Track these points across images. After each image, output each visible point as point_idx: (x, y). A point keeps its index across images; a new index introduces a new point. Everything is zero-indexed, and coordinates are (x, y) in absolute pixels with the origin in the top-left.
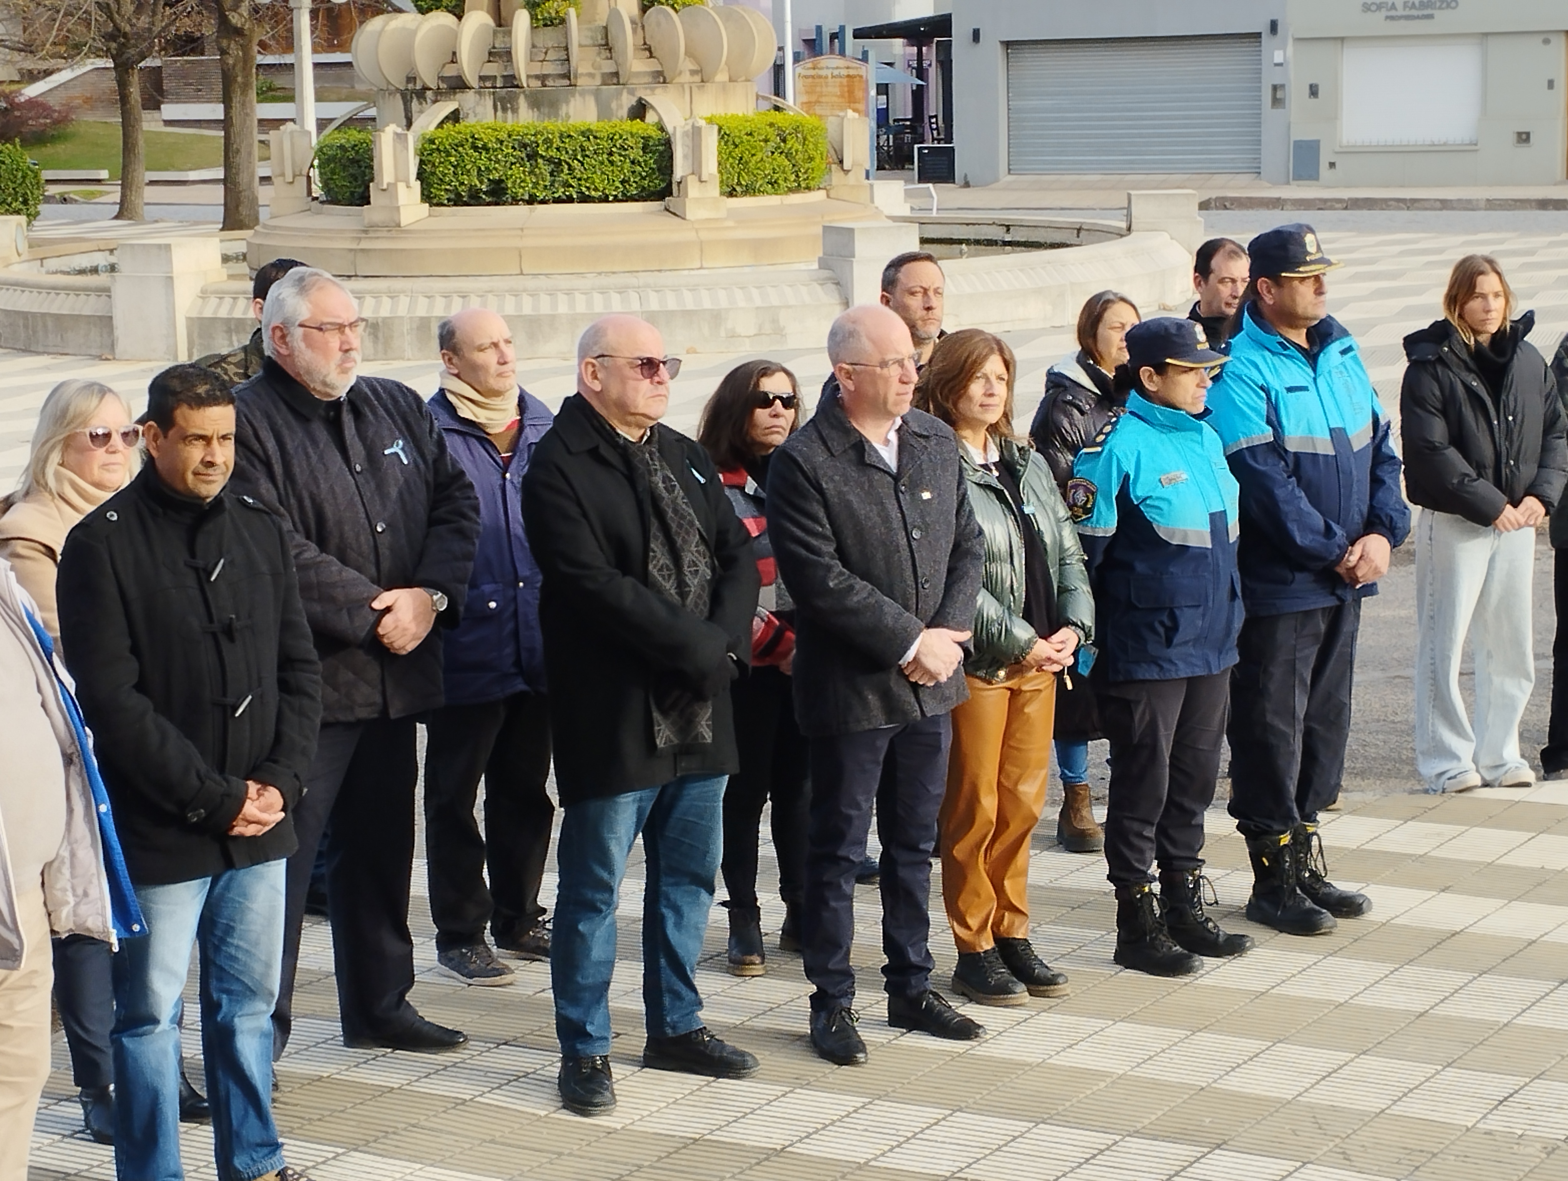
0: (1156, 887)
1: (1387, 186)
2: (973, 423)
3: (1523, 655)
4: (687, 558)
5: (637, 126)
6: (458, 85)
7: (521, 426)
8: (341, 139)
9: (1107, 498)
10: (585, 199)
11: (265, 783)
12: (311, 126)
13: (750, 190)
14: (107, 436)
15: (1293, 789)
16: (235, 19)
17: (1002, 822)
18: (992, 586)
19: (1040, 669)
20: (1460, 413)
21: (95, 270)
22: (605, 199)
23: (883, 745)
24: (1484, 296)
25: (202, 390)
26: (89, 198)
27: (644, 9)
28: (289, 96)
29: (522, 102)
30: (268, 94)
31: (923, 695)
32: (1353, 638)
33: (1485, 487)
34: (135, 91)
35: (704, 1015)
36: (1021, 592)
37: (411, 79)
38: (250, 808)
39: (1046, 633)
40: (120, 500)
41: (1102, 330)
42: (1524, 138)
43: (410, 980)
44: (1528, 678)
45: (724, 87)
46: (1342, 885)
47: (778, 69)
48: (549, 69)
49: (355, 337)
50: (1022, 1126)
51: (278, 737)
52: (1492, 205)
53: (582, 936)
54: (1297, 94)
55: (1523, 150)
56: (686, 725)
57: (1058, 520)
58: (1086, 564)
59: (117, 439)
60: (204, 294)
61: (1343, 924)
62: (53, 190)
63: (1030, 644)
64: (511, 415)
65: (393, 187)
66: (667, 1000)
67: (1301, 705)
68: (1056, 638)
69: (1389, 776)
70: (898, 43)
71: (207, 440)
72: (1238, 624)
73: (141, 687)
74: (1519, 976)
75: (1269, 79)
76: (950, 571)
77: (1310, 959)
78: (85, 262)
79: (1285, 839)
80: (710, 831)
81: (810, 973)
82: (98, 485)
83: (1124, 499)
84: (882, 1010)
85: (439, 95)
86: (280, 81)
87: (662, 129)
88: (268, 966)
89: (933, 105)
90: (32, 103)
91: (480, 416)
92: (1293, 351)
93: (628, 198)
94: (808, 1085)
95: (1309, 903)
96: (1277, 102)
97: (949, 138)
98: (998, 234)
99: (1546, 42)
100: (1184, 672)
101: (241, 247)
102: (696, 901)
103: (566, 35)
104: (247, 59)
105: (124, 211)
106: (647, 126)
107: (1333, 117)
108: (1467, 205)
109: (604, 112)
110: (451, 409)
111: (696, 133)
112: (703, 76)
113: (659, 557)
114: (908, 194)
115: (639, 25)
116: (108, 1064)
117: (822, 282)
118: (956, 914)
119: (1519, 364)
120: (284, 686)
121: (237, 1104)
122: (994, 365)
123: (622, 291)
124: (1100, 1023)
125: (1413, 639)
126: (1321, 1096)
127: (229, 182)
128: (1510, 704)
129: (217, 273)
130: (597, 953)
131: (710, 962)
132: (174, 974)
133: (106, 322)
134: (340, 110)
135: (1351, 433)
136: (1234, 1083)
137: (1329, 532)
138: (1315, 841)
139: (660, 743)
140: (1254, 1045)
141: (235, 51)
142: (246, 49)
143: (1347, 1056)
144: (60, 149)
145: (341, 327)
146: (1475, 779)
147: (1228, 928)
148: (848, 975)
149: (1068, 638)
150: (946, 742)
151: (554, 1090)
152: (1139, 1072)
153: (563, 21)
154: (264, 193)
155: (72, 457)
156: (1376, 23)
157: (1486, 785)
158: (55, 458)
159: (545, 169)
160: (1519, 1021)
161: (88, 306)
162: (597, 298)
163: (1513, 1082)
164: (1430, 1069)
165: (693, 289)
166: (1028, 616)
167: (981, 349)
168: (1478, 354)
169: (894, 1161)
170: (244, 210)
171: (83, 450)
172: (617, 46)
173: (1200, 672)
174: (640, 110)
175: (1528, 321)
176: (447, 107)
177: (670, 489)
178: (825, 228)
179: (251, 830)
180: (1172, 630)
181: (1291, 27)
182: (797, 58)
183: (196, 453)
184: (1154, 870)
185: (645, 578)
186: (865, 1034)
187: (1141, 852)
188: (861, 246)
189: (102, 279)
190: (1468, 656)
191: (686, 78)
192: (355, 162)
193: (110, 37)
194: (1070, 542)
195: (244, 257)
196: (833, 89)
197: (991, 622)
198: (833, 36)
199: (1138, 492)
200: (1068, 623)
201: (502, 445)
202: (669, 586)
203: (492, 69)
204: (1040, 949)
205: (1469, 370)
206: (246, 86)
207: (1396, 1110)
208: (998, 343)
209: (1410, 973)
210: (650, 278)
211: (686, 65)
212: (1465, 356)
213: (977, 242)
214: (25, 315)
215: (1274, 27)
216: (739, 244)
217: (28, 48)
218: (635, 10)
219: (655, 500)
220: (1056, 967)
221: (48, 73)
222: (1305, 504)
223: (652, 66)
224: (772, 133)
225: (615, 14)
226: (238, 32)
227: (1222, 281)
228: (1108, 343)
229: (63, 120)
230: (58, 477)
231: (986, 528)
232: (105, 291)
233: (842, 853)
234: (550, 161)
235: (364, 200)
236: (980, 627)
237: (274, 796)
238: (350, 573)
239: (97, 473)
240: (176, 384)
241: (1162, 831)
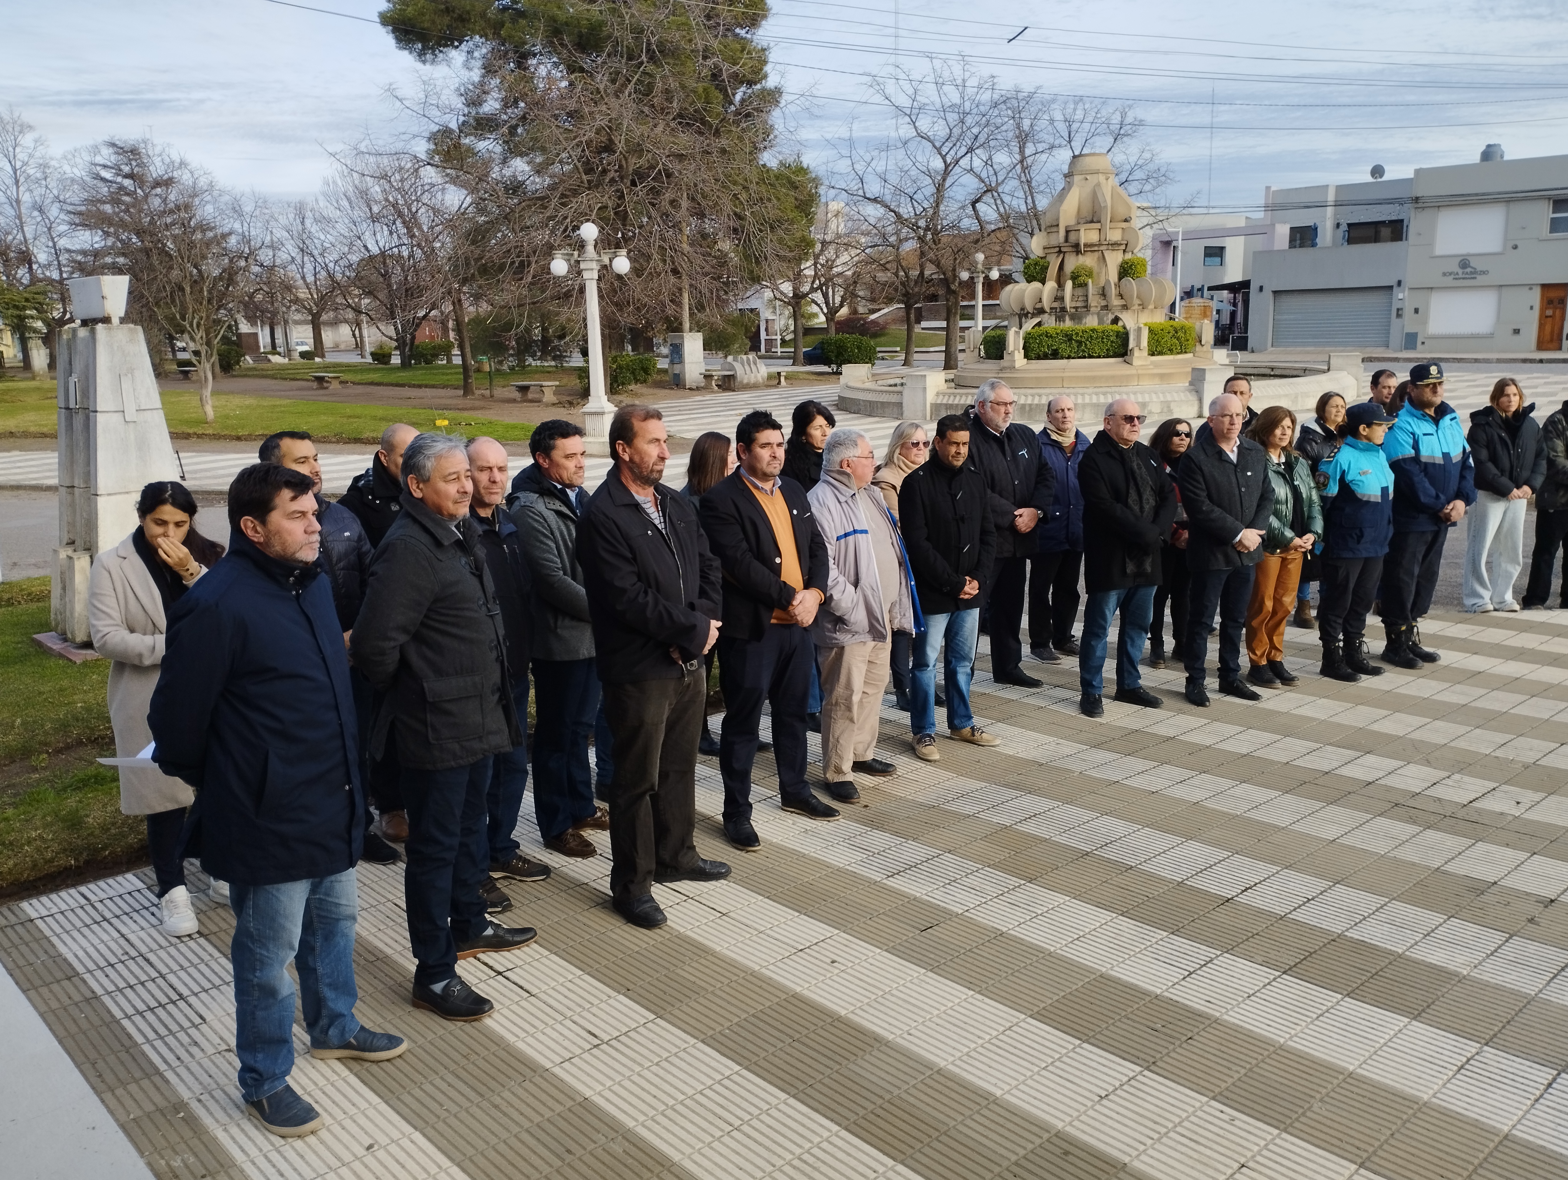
0: (1341, 644)
1: (1448, 352)
2: (1275, 446)
3: (1517, 555)
4: (1145, 497)
5: (1115, 327)
6: (1041, 311)
7: (1076, 443)
8: (993, 333)
9: (1335, 480)
10: (1091, 357)
11: (973, 578)
12: (980, 328)
13: (1161, 353)
14: (918, 443)
15: (1409, 606)
16: (953, 287)
17: (1275, 612)
18: (1277, 514)
19: (1296, 550)
20: (1495, 448)
21: (895, 385)
22: (1099, 357)
23: (1224, 577)
24: (1508, 395)
25: (957, 424)
26: (892, 358)
27: (1120, 279)
28: (972, 318)
29: (1067, 318)
30: (964, 317)
31: (1243, 557)
32: (1443, 544)
33: (1505, 480)
34: (912, 316)
35: (1141, 682)
36: (1290, 517)
37: (1023, 309)
38: (967, 589)
39: (1300, 536)
40: (922, 468)
41: (1327, 408)
42: (1517, 332)
43: (1020, 659)
44: (1519, 564)
45: (1152, 311)
46: (1427, 649)
47: (1173, 305)
48: (1079, 304)
49: (1010, 409)
50: (1279, 737)
51: (979, 560)
52: (1499, 361)
53: (1093, 646)
54: (1408, 312)
55: (1516, 337)
56: (1140, 565)
57: (1310, 488)
58: (1322, 507)
59: (921, 445)
60: (938, 394)
61: (1426, 665)
62: (880, 355)
63: (1292, 539)
64: (1072, 439)
65: (1013, 352)
66: (1126, 675)
67: (1416, 571)
68: (1305, 537)
69: (1447, 604)
70: (1226, 292)
71: (958, 444)
72: (1390, 535)
73: (928, 539)
74: (1512, 692)
75: (1396, 305)
76: (1259, 506)
77: (1412, 678)
78: (892, 382)
79: (1404, 628)
80: (1148, 609)
81: (1187, 669)
82: (913, 462)
83: (1342, 480)
84: (1216, 686)
85: (1034, 315)
86: (967, 312)
87: (1125, 328)
88: (971, 648)
89: (1239, 319)
90: (873, 321)
91: (1060, 439)
92: (1427, 418)
93: (1108, 356)
94: (1184, 713)
95: (1411, 656)
96: (1399, 316)
97: (1246, 332)
98: (1268, 371)
99: (1531, 289)
100: (1365, 555)
101: (952, 376)
102: (1140, 637)
103: (1087, 291)
104: (957, 303)
105: (906, 363)
106: (1118, 327)
107: (1425, 322)
108: (1487, 361)
109: (1101, 322)
110: (1048, 436)
111: (1139, 330)
112: (1143, 306)
113: (1133, 496)
114: (1228, 356)
115: (1118, 285)
116: (907, 681)
117: (1190, 391)
118: (1251, 649)
119: (1526, 425)
120: (982, 542)
121: (956, 701)
122: (1287, 422)
123: (1104, 394)
124: (1313, 698)
125: (1465, 545)
126: (1416, 735)
127: (947, 352)
128: (1510, 576)
129: (943, 386)
130: (1099, 653)
131: (1144, 662)
132: (935, 648)
133: (900, 405)
134: (992, 323)
135: (1452, 455)
136: (1375, 727)
137: (1437, 497)
138: (1415, 630)
139: (1128, 571)
140: (1385, 712)
141: (952, 299)
142: (956, 299)
143: (1429, 720)
144: (882, 339)
145: (1006, 404)
146: (1491, 607)
147: (1373, 664)
148: (1203, 670)
149: (1310, 538)
150: (1253, 578)
151: (1078, 706)
152: (1331, 719)
153: (1086, 285)
154: (961, 356)
155: (904, 451)
156: (1449, 281)
157: (1495, 610)
158: (898, 451)
159: (1075, 344)
160: (1512, 711)
161: (894, 399)
162: (1094, 397)
163: (1509, 737)
164: (1469, 729)
165: (1135, 393)
166: (1292, 528)
167: (1283, 415)
168: (1506, 421)
169: (1221, 746)
170: (952, 362)
171: (908, 449)
172: (1108, 295)
173: (1372, 555)
174: (1116, 320)
175: (1532, 407)
176: (1036, 320)
177: (1140, 468)
178: (1193, 369)
179: (967, 597)
180: (1361, 536)
181: (1408, 282)
182: (1182, 299)
183: (953, 449)
184: (1341, 637)
185: (1126, 505)
186: (1209, 695)
187: (1335, 629)
188: (1208, 376)
189: (898, 388)
190: (1489, 556)
191: (1136, 307)
192: (999, 342)
193: (904, 295)
194: (1315, 497)
195: (953, 380)
196: (1197, 311)
197: (1275, 529)
198: (1199, 290)
199: (1349, 478)
200: (1310, 531)
201: (1067, 451)
202: (1136, 508)
203: (1056, 305)
204: (1286, 666)
205: (1501, 428)
206: (956, 313)
207: (1452, 744)
208: (1289, 412)
209: (1458, 687)
210: (1117, 389)
211: (1136, 301)
212: (1499, 421)
213: (1258, 375)
214: (870, 402)
215: (1399, 283)
216: (1154, 375)
217: (873, 300)
218: (1116, 280)
219: (1133, 473)
220: (1294, 674)
221: (879, 310)
222: (1427, 484)
223: (1122, 302)
224: (1171, 329)
225: (1108, 282)
226: (954, 292)
227: (1384, 387)
228: (1330, 413)
229: (884, 328)
230: (898, 459)
231: (1277, 490)
232: (901, 393)
233: (1204, 620)
234: (1077, 341)
235: (1002, 358)
236: (1270, 530)
237: (975, 584)
238: (1004, 501)
239: (913, 458)
240: (947, 422)
241: (1346, 621)
